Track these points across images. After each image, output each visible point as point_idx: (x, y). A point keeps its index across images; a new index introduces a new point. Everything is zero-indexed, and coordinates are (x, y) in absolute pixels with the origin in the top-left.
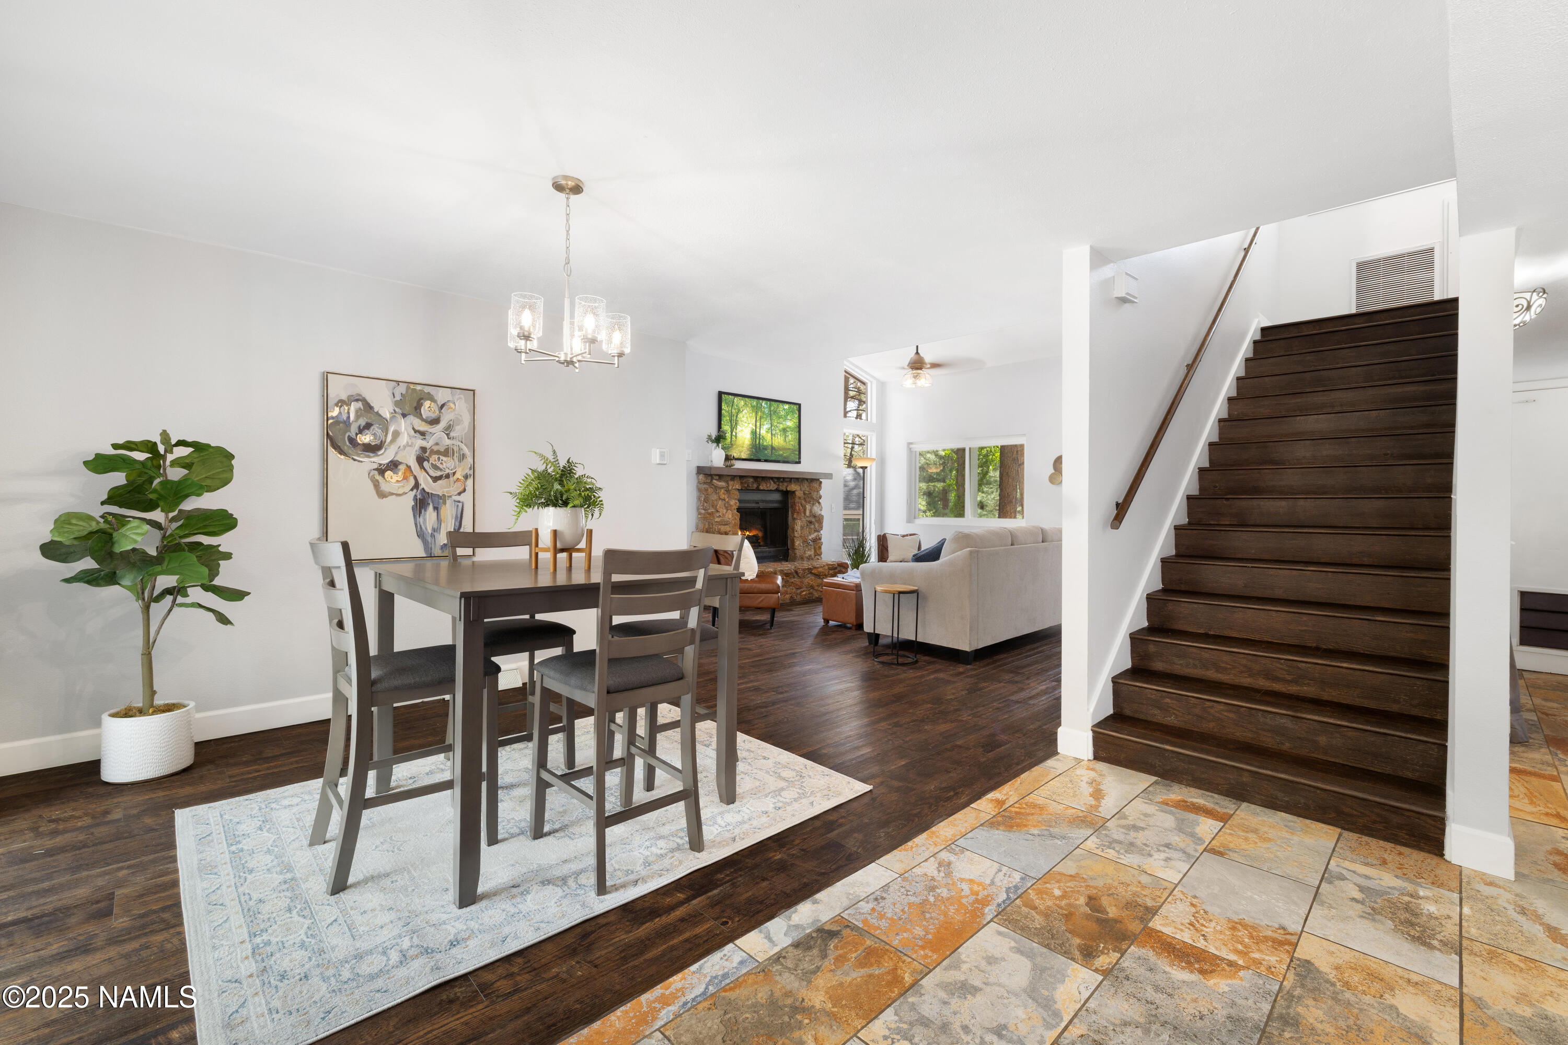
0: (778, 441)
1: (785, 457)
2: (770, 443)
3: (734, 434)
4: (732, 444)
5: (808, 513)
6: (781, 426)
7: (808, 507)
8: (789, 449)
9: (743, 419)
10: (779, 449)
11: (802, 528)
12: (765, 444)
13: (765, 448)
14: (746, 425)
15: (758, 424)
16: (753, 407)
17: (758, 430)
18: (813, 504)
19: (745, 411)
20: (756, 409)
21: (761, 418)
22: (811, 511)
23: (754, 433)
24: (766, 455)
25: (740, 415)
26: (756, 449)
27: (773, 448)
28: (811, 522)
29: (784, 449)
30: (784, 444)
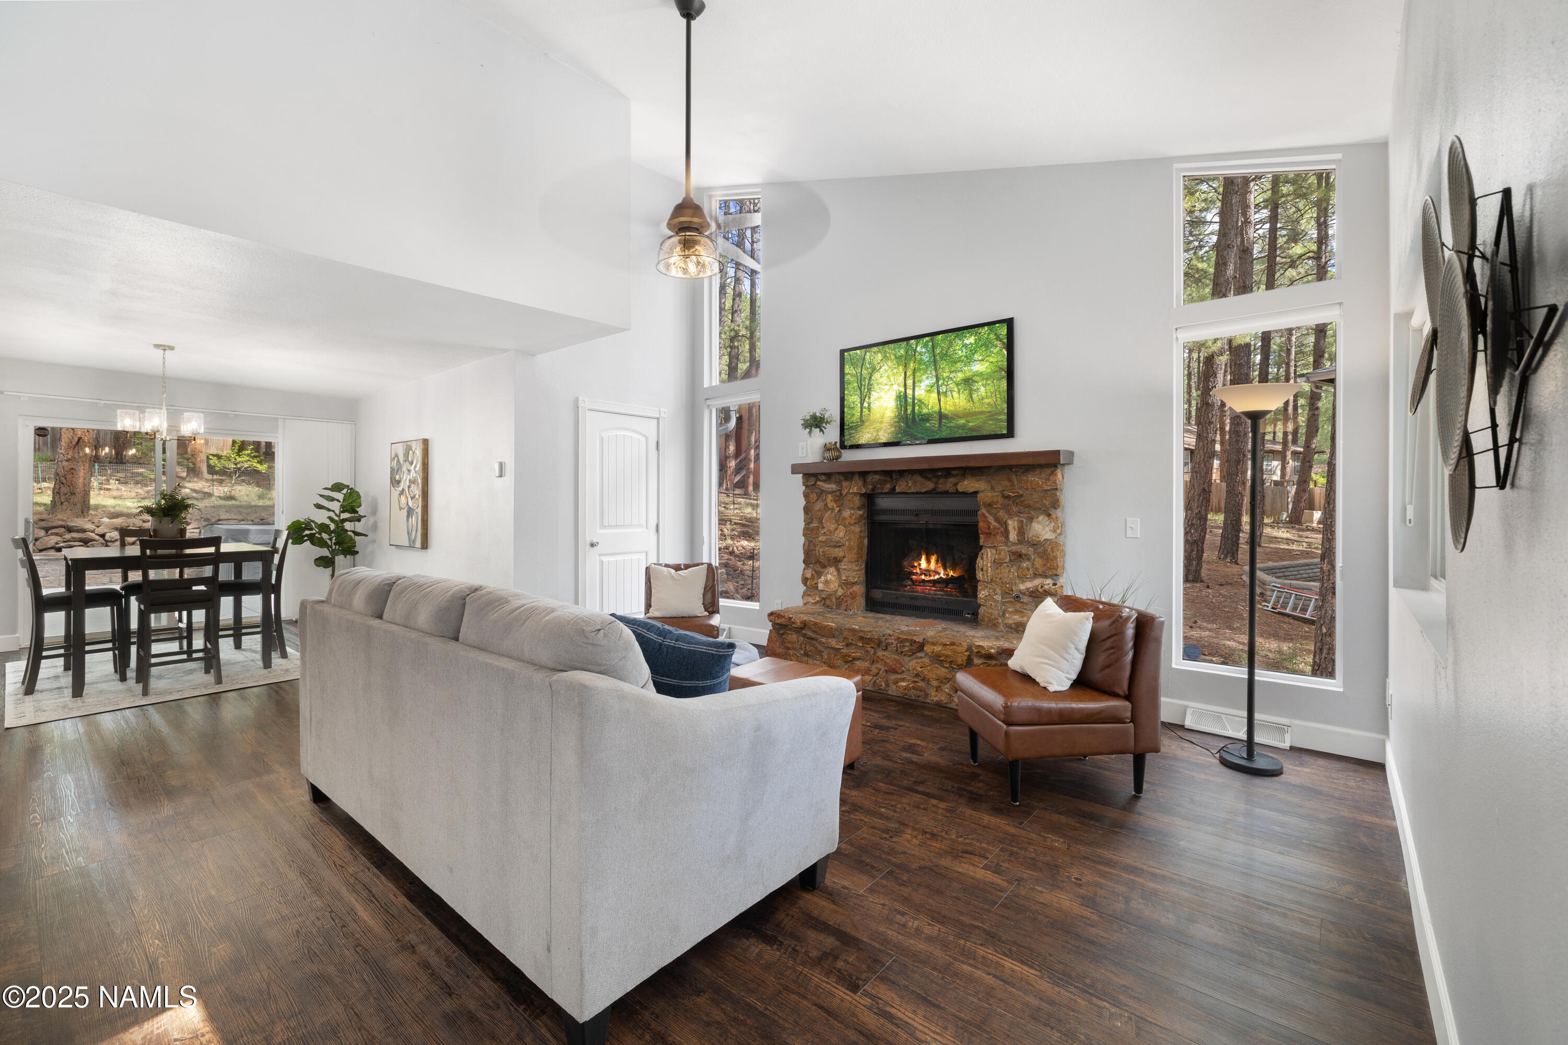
0: (955, 402)
1: (971, 429)
2: (936, 409)
3: (866, 405)
4: (862, 421)
5: (1013, 536)
6: (960, 376)
7: (1012, 524)
8: (981, 413)
9: (881, 380)
10: (956, 416)
11: (997, 563)
12: (925, 411)
13: (926, 418)
14: (887, 387)
15: (910, 382)
16: (898, 358)
17: (909, 392)
18: (1031, 519)
19: (885, 367)
20: (904, 361)
21: (914, 371)
22: (1021, 532)
23: (902, 399)
24: (927, 429)
25: (876, 376)
26: (907, 423)
27: (941, 416)
28: (1019, 556)
29: (968, 414)
30: (969, 406)
